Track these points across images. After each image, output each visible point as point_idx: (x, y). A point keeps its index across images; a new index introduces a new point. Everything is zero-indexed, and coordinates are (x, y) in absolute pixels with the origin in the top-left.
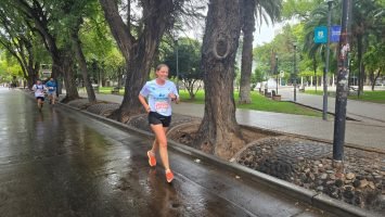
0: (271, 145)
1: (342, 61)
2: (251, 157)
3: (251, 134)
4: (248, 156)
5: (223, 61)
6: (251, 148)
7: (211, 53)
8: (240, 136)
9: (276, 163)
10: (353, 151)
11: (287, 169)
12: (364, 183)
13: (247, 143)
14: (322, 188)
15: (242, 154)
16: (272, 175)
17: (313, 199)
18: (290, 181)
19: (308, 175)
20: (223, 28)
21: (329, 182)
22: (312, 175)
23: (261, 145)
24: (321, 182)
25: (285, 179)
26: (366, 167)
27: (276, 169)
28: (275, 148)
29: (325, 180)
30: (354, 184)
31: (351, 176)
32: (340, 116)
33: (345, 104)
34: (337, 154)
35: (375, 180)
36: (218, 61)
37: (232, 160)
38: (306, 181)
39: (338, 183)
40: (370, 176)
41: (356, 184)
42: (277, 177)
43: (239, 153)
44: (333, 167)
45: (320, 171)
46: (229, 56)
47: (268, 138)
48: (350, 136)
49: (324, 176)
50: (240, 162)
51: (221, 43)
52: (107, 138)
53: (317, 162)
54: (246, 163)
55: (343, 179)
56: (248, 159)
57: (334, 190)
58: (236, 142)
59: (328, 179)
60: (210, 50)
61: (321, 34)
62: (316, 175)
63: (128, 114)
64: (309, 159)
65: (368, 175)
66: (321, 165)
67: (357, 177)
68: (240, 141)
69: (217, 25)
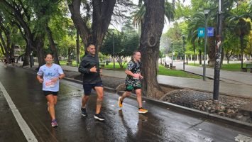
0: (179, 94)
1: (217, 49)
3: (166, 89)
6: (168, 96)
7: (146, 44)
8: (160, 89)
12: (229, 111)
13: (165, 93)
17: (208, 116)
19: (201, 108)
20: (153, 31)
23: (174, 94)
26: (230, 103)
28: (181, 96)
29: (210, 110)
31: (223, 107)
33: (219, 71)
34: (215, 97)
35: (234, 109)
36: (150, 48)
39: (217, 111)
41: (225, 112)
44: (214, 104)
45: (207, 106)
46: (156, 45)
47: (177, 91)
49: (209, 108)
51: (152, 38)
53: (205, 102)
55: (219, 109)
58: (159, 93)
59: (212, 109)
60: (146, 42)
61: (202, 32)
62: (205, 108)
64: (201, 100)
65: (231, 107)
66: (207, 103)
67: (226, 108)
68: (161, 93)
69: (150, 28)
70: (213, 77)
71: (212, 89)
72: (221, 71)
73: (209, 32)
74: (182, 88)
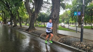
1: (82, 20)
2: (61, 41)
3: (60, 36)
5: (55, 19)
7: (52, 17)
9: (67, 43)
11: (70, 44)
12: (88, 47)
13: (60, 38)
15: (59, 40)
17: (78, 51)
19: (75, 45)
20: (55, 12)
23: (64, 38)
24: (78, 47)
26: (88, 44)
28: (67, 39)
29: (79, 47)
30: (85, 47)
31: (85, 45)
32: (82, 32)
33: (83, 29)
34: (81, 41)
35: (90, 47)
37: (57, 42)
39: (82, 47)
40: (89, 46)
41: (86, 47)
44: (80, 43)
47: (65, 37)
48: (84, 37)
49: (79, 46)
51: (55, 15)
55: (83, 46)
57: (81, 49)
59: (80, 46)
61: (76, 13)
62: (77, 45)
64: (75, 42)
65: (88, 45)
66: (78, 43)
67: (86, 46)
68: (58, 37)
69: (54, 11)
70: (80, 31)
71: (80, 37)
72: (84, 29)
73: (79, 13)
74: (67, 36)
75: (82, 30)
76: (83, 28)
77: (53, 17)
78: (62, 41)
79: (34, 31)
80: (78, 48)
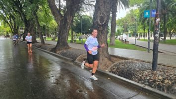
0: (124, 64)
1: (156, 26)
3: (115, 59)
4: (114, 69)
5: (102, 26)
6: (115, 65)
7: (97, 22)
8: (110, 60)
9: (126, 72)
10: (161, 67)
11: (131, 75)
12: (166, 81)
13: (113, 63)
14: (147, 83)
16: (124, 77)
17: (143, 88)
18: (133, 80)
19: (141, 77)
20: (102, 11)
21: (150, 81)
22: (142, 77)
23: (120, 64)
24: (146, 81)
25: (131, 79)
26: (167, 74)
27: (126, 75)
28: (126, 65)
30: (161, 82)
31: (160, 78)
32: (155, 51)
33: (158, 45)
34: (154, 68)
35: (171, 80)
36: (100, 25)
37: (107, 71)
38: (140, 80)
39: (155, 81)
40: (169, 78)
41: (163, 82)
42: (127, 78)
43: (110, 67)
44: (152, 74)
45: (146, 76)
46: (105, 23)
47: (123, 61)
48: (160, 60)
49: (148, 78)
50: (110, 72)
51: (102, 17)
52: (49, 61)
53: (145, 72)
54: (113, 72)
55: (157, 79)
56: (114, 70)
57: (153, 84)
58: (108, 63)
59: (150, 79)
60: (96, 21)
61: (147, 14)
62: (144, 78)
63: (59, 50)
64: (141, 70)
66: (147, 73)
67: (163, 79)
68: (110, 62)
69: (100, 9)
73: (153, 13)
74: (128, 59)
75: (156, 46)
76: (158, 41)
77: (99, 21)
78: (117, 70)
79: (65, 51)
80: (148, 82)
